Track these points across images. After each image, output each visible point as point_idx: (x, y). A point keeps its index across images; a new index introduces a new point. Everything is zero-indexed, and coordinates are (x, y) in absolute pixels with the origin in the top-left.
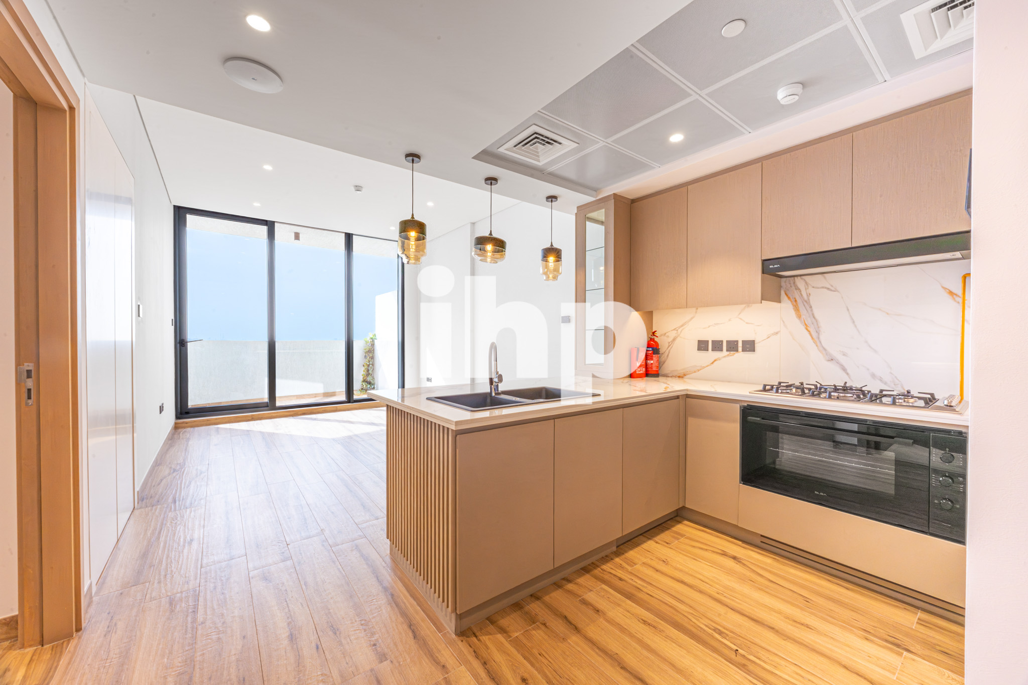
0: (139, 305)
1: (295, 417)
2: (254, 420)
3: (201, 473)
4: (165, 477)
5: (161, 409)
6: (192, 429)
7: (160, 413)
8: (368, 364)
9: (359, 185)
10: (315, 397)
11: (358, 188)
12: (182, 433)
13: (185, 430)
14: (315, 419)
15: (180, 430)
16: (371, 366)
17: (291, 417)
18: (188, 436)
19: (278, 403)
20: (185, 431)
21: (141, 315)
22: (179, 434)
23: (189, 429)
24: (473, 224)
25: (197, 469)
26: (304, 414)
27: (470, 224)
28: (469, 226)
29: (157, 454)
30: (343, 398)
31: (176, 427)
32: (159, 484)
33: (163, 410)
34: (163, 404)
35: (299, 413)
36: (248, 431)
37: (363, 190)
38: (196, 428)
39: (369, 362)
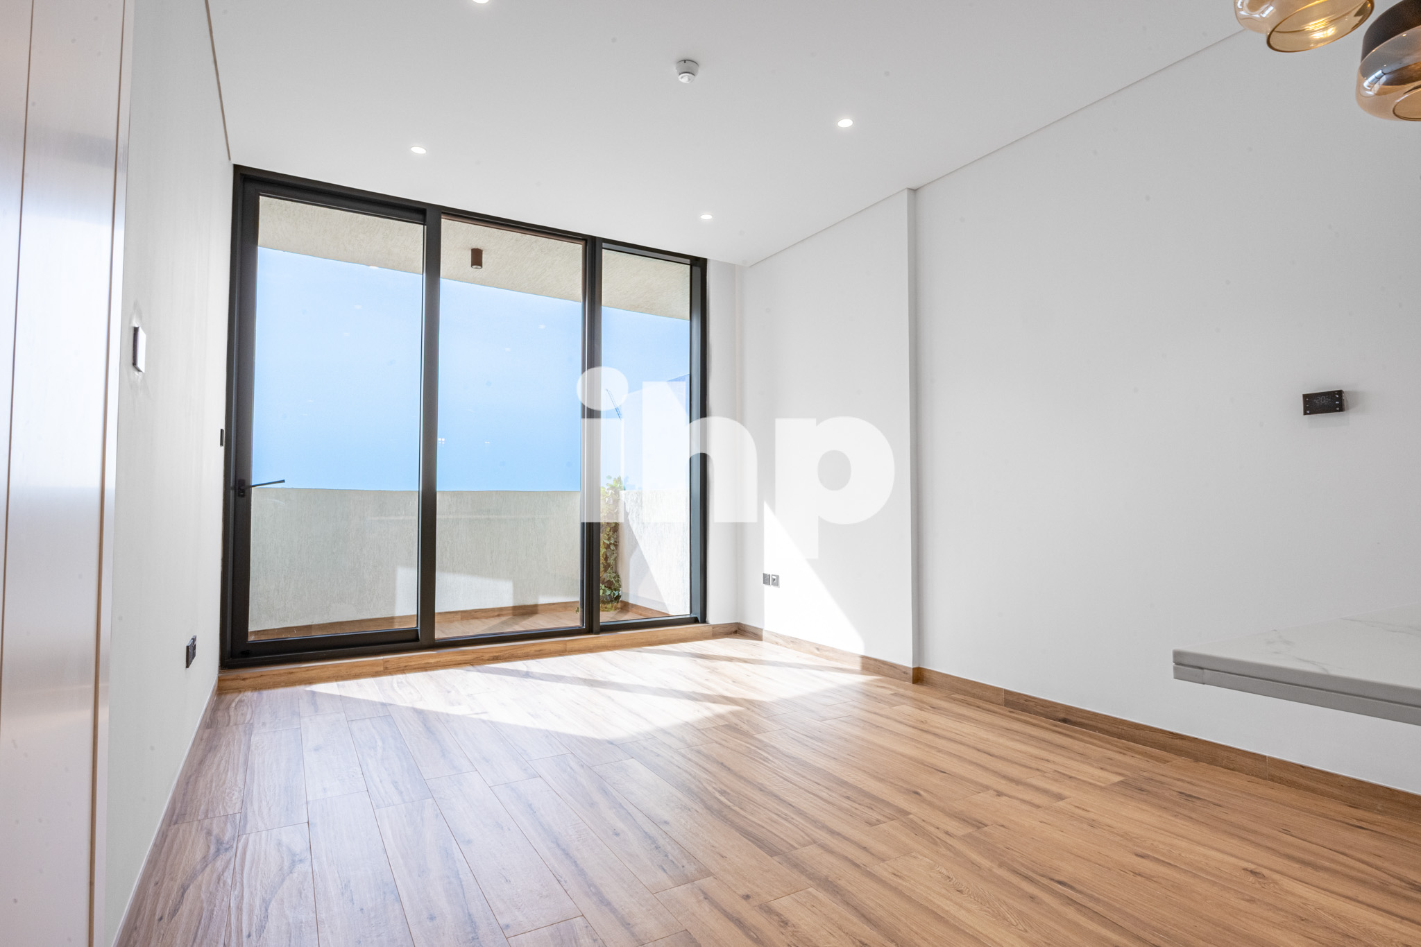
0: (136, 330)
1: (479, 667)
2: (391, 673)
3: (293, 863)
4: (193, 877)
5: (190, 653)
6: (256, 694)
7: (187, 666)
8: (608, 543)
9: (692, 58)
10: (499, 616)
11: (688, 66)
12: (233, 705)
13: (241, 696)
14: (527, 675)
15: (229, 697)
16: (612, 547)
17: (470, 668)
18: (248, 717)
19: (439, 634)
20: (241, 701)
21: (141, 363)
22: (228, 708)
23: (249, 694)
24: (914, 191)
25: (279, 844)
26: (496, 659)
27: (906, 192)
28: (904, 196)
29: (175, 782)
30: (574, 620)
31: (222, 690)
32: (175, 911)
33: (194, 655)
34: (194, 640)
35: (487, 656)
36: (383, 705)
37: (701, 73)
38: (265, 693)
39: (609, 539)
